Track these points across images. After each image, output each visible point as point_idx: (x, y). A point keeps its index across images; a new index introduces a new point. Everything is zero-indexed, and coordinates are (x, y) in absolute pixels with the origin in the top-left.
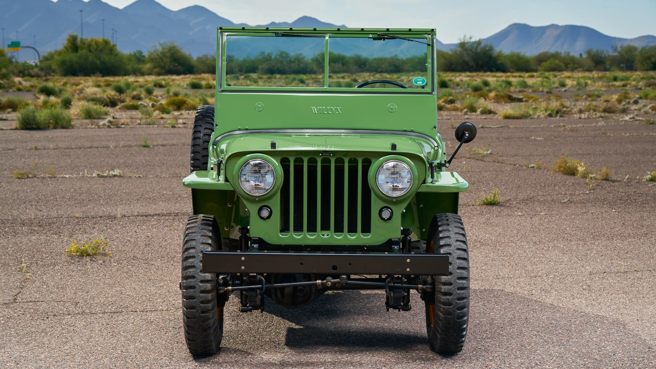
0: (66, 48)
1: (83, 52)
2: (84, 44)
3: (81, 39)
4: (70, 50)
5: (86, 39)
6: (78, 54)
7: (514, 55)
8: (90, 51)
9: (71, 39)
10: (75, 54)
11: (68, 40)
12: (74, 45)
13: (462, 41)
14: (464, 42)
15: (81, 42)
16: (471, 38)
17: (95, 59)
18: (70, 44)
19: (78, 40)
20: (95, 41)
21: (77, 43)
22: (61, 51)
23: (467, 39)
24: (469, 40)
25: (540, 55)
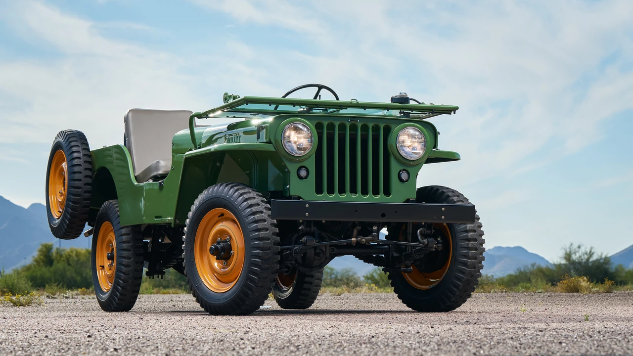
0: (36, 261)
1: (59, 266)
2: (61, 256)
3: (57, 249)
4: (42, 264)
5: (63, 250)
6: (52, 269)
8: (69, 264)
9: (44, 249)
10: (48, 267)
11: (40, 251)
12: (47, 257)
13: (568, 251)
14: (570, 252)
15: (57, 253)
16: (579, 247)
17: (74, 275)
18: (42, 257)
19: (54, 251)
20: (77, 252)
21: (52, 254)
22: (30, 265)
23: (575, 247)
24: (577, 249)
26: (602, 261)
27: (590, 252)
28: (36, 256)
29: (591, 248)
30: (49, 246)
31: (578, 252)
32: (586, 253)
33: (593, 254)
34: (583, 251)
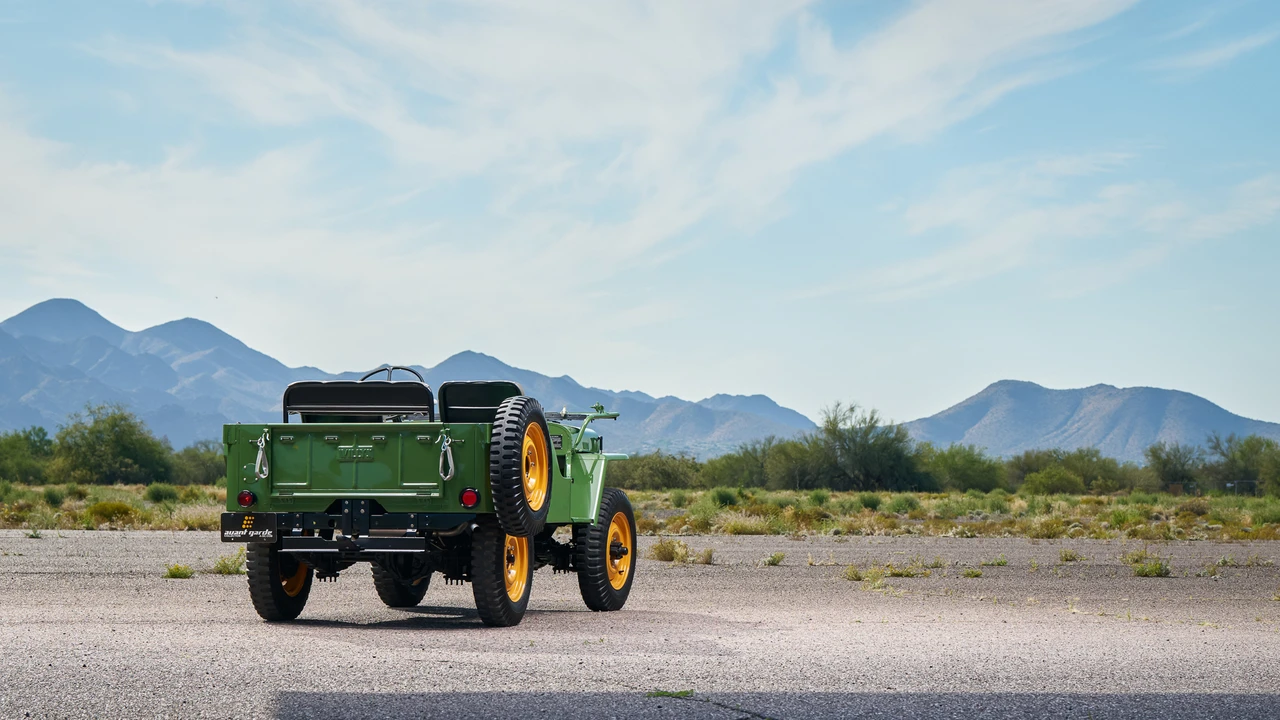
7: (957, 453)
13: (832, 416)
14: (835, 419)
16: (852, 409)
23: (845, 410)
24: (848, 414)
25: (1028, 455)
26: (892, 435)
27: (872, 418)
29: (873, 412)
31: (850, 417)
32: (864, 421)
33: (876, 422)
34: (859, 417)
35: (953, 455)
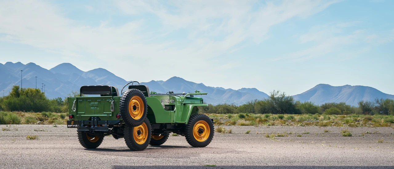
0: (11, 94)
1: (22, 97)
2: (23, 92)
3: (22, 89)
4: (14, 96)
5: (25, 89)
6: (19, 99)
7: (306, 104)
8: (27, 96)
9: (15, 89)
10: (17, 98)
11: (13, 89)
12: (17, 92)
13: (272, 94)
14: (273, 95)
15: (21, 90)
16: (278, 92)
17: (30, 102)
18: (14, 92)
19: (20, 89)
20: (31, 90)
21: (19, 91)
22: (8, 96)
23: (276, 92)
24: (277, 93)
25: (326, 104)
26: (289, 99)
27: (283, 94)
28: (11, 92)
29: (284, 93)
30: (17, 87)
31: (277, 94)
33: (285, 95)
34: (280, 94)
35: (305, 104)
